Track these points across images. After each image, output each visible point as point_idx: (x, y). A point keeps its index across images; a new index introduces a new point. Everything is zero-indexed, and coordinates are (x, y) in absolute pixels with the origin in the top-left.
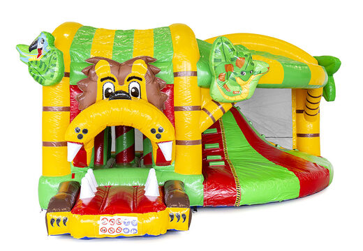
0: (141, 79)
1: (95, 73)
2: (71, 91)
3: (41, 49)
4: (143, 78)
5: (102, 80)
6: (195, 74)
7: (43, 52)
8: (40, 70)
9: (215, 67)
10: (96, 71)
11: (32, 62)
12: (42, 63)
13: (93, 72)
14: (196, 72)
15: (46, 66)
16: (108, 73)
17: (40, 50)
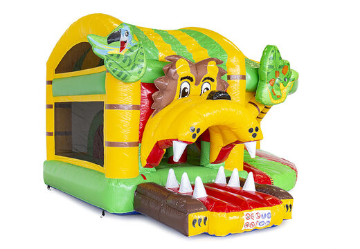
0: (212, 80)
1: (176, 72)
2: (142, 89)
3: (125, 42)
4: (215, 80)
5: (182, 79)
6: (244, 77)
7: (127, 46)
8: (123, 65)
9: (268, 73)
10: (177, 69)
11: (112, 55)
12: (126, 57)
13: (174, 71)
14: (245, 76)
15: (130, 61)
16: (188, 72)
17: (123, 43)
